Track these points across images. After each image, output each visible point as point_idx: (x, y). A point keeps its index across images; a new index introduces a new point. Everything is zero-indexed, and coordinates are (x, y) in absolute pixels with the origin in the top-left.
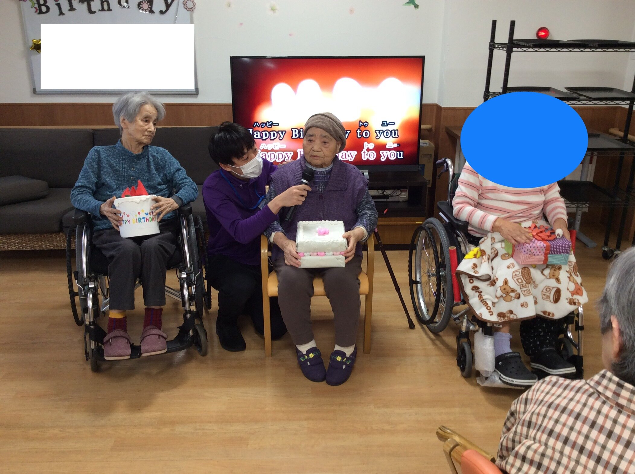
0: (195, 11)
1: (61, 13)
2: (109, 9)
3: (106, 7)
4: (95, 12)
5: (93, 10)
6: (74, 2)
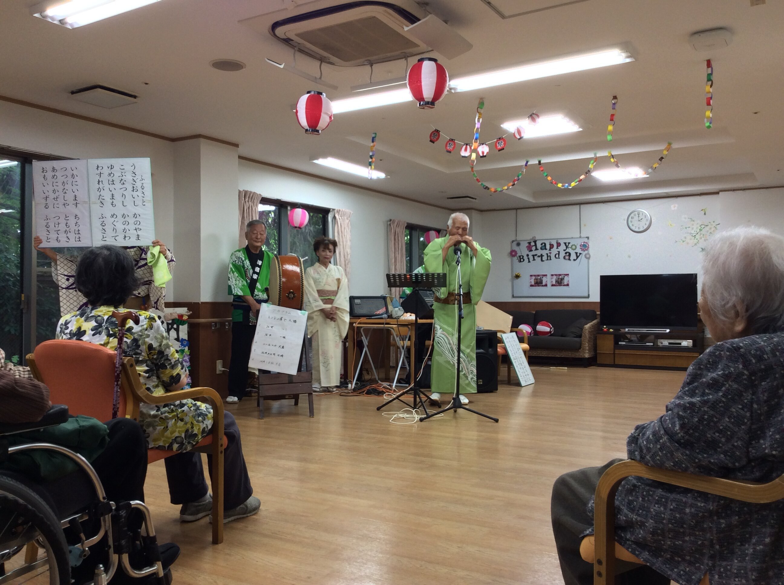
0: (590, 259)
1: (529, 262)
2: (550, 259)
3: (549, 258)
4: (543, 261)
6: (535, 257)
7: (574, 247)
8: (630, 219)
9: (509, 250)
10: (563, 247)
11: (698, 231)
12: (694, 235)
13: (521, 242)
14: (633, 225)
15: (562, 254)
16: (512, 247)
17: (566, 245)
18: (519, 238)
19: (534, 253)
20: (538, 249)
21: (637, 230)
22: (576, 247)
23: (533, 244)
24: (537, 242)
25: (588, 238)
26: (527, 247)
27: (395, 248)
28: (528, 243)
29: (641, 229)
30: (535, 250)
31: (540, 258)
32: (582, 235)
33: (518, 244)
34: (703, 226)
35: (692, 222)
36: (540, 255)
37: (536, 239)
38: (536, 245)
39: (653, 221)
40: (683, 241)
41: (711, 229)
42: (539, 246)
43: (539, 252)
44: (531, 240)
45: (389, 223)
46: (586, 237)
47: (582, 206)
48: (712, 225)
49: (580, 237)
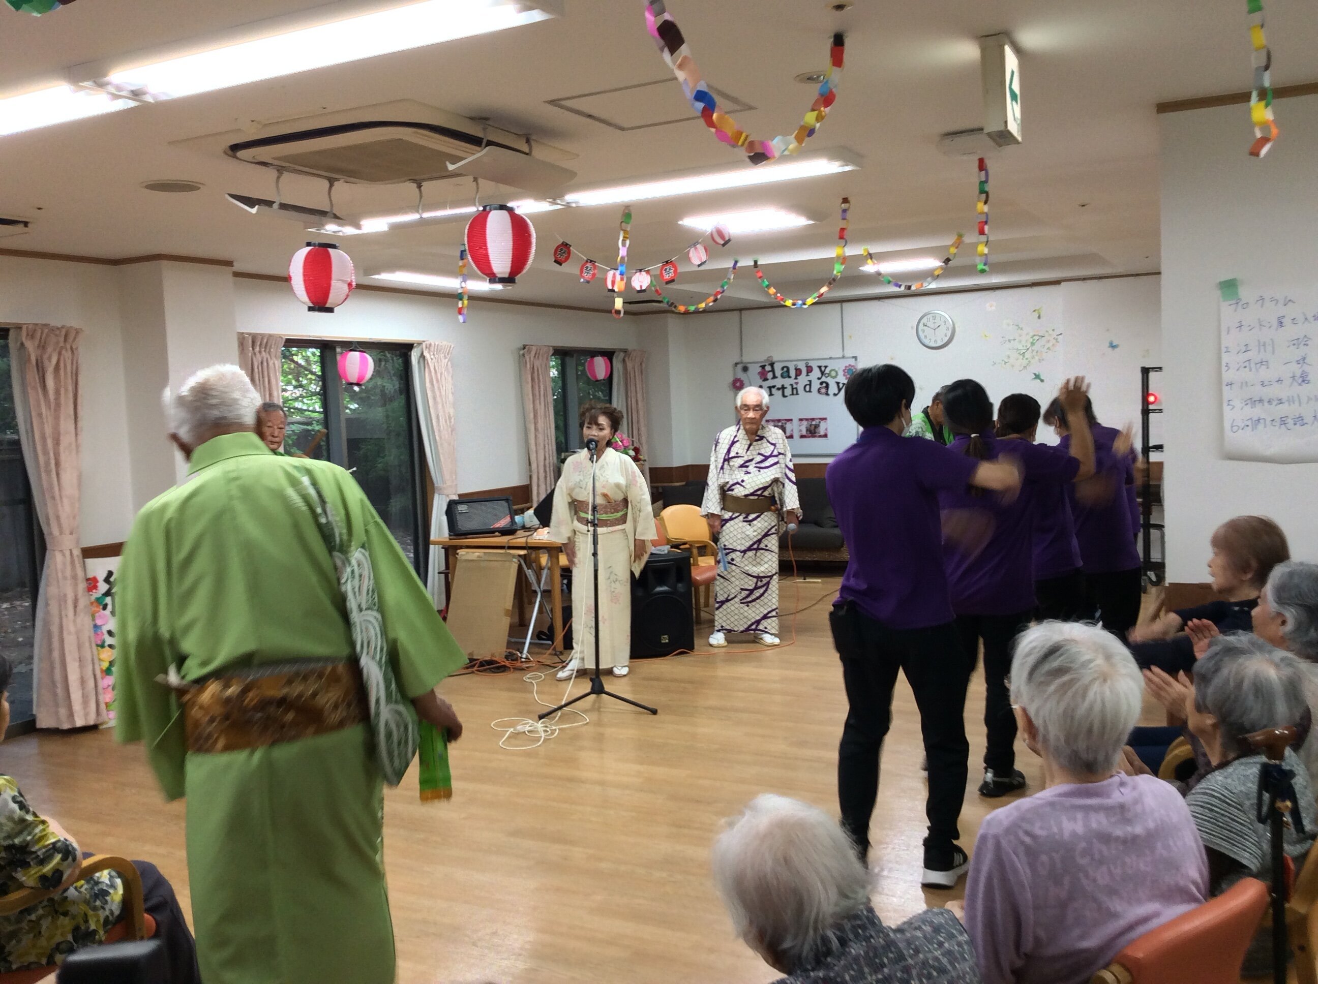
2: (797, 394)
3: (795, 392)
4: (786, 396)
5: (786, 394)
6: (774, 390)
7: (833, 374)
8: (921, 326)
9: (731, 379)
10: (816, 373)
11: (1029, 345)
12: (1022, 352)
13: (748, 365)
14: (926, 337)
15: (816, 385)
16: (735, 374)
17: (821, 370)
18: (746, 359)
19: (770, 383)
20: (777, 377)
21: (933, 344)
22: (837, 374)
23: (768, 368)
24: (775, 365)
25: (855, 358)
26: (759, 373)
27: (533, 395)
28: (761, 366)
29: (939, 344)
30: (773, 378)
31: (780, 392)
32: (847, 355)
33: (745, 369)
34: (1036, 338)
35: (1019, 331)
36: (780, 386)
37: (775, 359)
38: (773, 371)
39: (957, 329)
40: (1006, 363)
41: (1048, 341)
42: (778, 372)
43: (779, 382)
44: (765, 361)
45: (522, 352)
46: (853, 357)
47: (845, 305)
48: (1050, 335)
49: (843, 357)
